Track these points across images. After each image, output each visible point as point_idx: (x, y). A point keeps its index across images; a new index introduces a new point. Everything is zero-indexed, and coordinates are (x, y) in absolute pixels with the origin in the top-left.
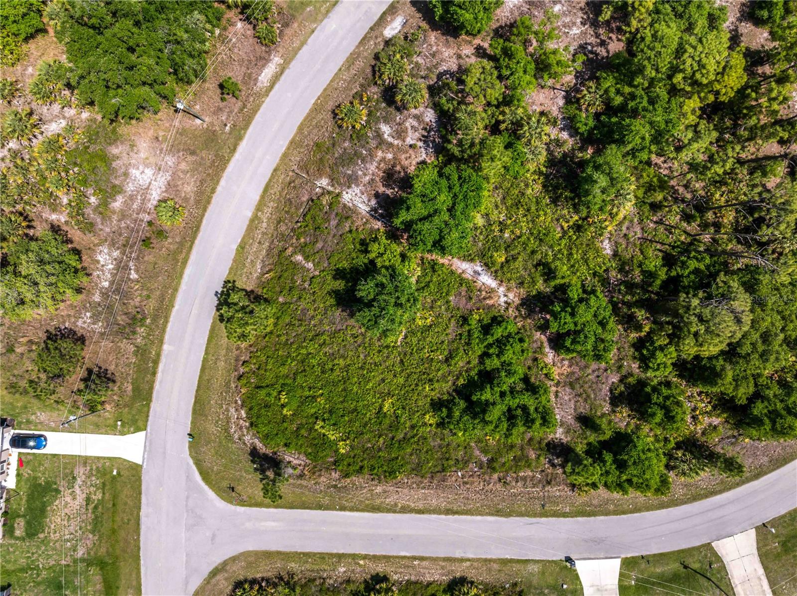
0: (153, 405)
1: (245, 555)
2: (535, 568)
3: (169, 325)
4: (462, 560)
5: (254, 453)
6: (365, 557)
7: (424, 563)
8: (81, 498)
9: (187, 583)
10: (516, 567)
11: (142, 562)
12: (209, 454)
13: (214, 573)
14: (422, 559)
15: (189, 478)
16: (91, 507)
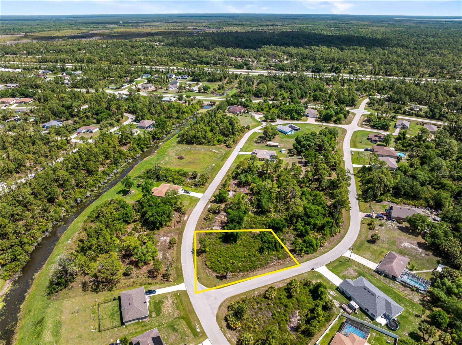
0: (184, 277)
1: (227, 299)
2: (306, 274)
3: (182, 261)
4: (286, 279)
5: (217, 277)
6: (261, 287)
7: (277, 283)
8: (171, 302)
9: (213, 312)
10: (301, 276)
11: (196, 312)
12: (204, 281)
13: (220, 307)
14: (276, 282)
15: (202, 288)
16: (174, 304)
